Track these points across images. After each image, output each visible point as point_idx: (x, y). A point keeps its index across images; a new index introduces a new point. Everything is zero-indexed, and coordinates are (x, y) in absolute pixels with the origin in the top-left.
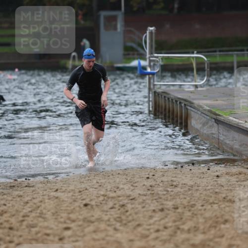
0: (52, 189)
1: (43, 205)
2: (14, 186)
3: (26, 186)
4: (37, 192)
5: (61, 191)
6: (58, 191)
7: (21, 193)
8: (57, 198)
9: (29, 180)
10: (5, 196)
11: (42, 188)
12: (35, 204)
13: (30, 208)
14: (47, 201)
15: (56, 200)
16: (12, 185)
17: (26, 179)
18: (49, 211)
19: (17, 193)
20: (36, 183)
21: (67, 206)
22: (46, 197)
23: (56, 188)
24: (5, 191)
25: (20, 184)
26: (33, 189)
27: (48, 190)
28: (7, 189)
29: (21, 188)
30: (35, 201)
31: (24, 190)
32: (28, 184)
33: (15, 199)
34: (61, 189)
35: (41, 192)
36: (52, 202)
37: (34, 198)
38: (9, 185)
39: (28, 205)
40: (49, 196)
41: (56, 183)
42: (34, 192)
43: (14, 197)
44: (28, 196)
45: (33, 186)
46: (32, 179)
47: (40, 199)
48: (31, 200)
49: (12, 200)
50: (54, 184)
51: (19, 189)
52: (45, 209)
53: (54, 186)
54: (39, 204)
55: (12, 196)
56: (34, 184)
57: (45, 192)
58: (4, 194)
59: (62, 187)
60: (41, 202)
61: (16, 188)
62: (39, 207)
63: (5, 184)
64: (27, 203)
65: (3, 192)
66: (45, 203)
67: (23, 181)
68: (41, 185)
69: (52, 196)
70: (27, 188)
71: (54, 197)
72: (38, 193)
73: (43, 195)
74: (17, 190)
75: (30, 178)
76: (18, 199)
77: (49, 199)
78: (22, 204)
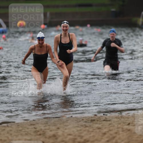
0: (125, 123)
1: (118, 136)
2: (94, 120)
3: (104, 120)
4: (112, 125)
5: (133, 124)
6: (130, 125)
7: (100, 126)
8: (129, 130)
9: (106, 115)
10: (87, 128)
11: (116, 122)
12: (111, 135)
13: (107, 138)
14: (121, 132)
15: (128, 132)
16: (93, 119)
17: (104, 115)
18: (122, 141)
19: (97, 125)
20: (112, 117)
21: (137, 137)
22: (120, 130)
23: (128, 122)
24: (87, 124)
25: (99, 118)
26: (110, 122)
27: (122, 124)
28: (88, 122)
29: (100, 121)
30: (111, 132)
31: (102, 123)
32: (106, 118)
33: (95, 131)
34: (132, 123)
35: (116, 126)
36: (125, 134)
37: (110, 130)
38: (90, 119)
39: (106, 136)
40: (122, 128)
41: (128, 118)
42: (110, 125)
43: (95, 128)
44: (105, 128)
45: (110, 121)
46: (109, 115)
47: (116, 131)
48: (108, 132)
49: (92, 132)
50: (126, 119)
51: (98, 122)
52: (119, 139)
53: (127, 120)
54: (114, 135)
55: (93, 127)
56: (111, 119)
57: (119, 126)
58: (86, 127)
59: (133, 121)
60: (116, 133)
61: (96, 122)
62: (114, 138)
63: (87, 118)
64: (105, 134)
65: (85, 125)
66: (119, 134)
67: (101, 116)
68: (116, 120)
69: (125, 129)
70: (104, 122)
71: (127, 129)
72: (114, 126)
73: (118, 128)
74: (96, 123)
75: (107, 114)
76: (98, 131)
77: (123, 131)
78: (101, 134)
